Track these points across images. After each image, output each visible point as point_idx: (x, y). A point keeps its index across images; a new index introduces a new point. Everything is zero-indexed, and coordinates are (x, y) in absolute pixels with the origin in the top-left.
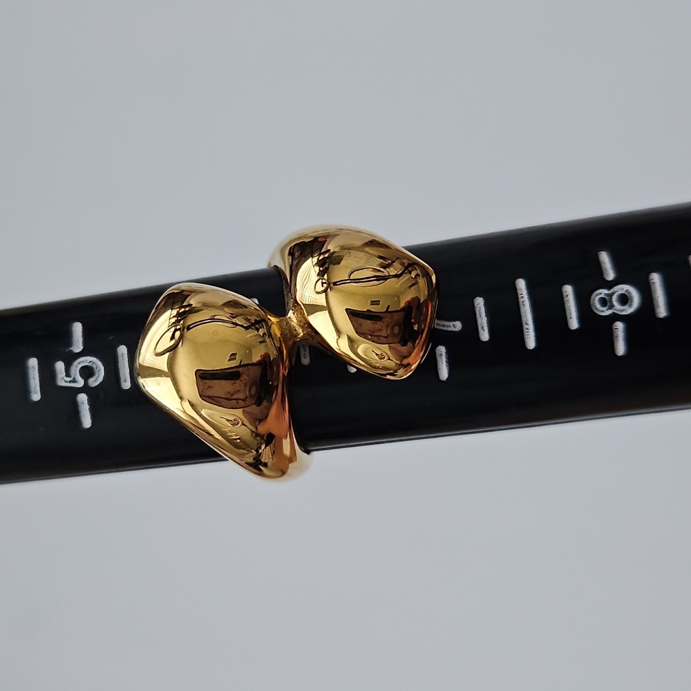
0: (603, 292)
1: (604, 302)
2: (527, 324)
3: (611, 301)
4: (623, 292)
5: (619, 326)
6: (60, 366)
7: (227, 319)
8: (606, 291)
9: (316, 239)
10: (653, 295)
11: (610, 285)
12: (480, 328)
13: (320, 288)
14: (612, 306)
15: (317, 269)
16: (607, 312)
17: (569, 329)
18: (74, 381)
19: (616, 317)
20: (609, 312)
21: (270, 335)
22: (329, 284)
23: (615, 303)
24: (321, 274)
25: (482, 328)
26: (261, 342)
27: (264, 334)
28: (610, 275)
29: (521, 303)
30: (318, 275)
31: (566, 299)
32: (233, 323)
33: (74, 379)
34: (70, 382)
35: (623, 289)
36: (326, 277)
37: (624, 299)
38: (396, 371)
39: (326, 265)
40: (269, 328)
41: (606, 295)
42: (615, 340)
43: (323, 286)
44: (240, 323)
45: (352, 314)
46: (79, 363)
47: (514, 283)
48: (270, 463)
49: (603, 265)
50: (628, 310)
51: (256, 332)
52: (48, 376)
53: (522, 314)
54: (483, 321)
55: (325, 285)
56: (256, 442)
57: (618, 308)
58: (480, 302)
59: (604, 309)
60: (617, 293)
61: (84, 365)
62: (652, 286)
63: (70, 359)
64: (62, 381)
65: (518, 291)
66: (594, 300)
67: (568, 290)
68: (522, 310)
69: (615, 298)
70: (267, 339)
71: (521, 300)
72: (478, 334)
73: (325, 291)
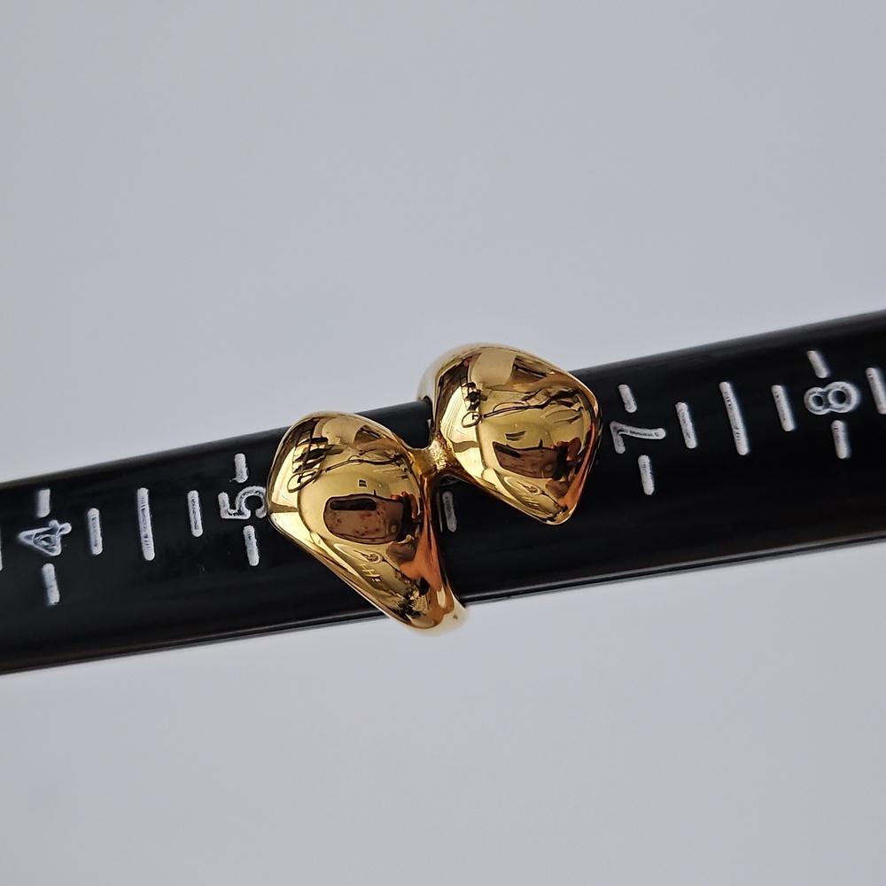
0: (818, 390)
1: (819, 401)
2: (737, 429)
3: (827, 401)
4: (839, 390)
5: (839, 426)
6: (224, 498)
8: (820, 390)
10: (873, 390)
11: (824, 383)
12: (685, 435)
14: (828, 405)
15: (468, 403)
16: (822, 411)
17: (784, 431)
18: (240, 513)
19: (834, 416)
20: (827, 411)
21: (412, 472)
22: (481, 416)
23: (831, 401)
24: (472, 408)
25: (688, 434)
27: (405, 469)
28: (823, 373)
29: (727, 406)
31: (777, 400)
33: (239, 510)
34: (234, 514)
35: (838, 387)
36: (477, 410)
37: (842, 397)
39: (478, 400)
40: (410, 466)
41: (821, 393)
42: (836, 441)
45: (498, 448)
46: (244, 494)
47: (718, 387)
49: (814, 364)
50: (847, 408)
52: (210, 508)
53: (731, 418)
54: (688, 426)
55: (476, 418)
56: (404, 587)
57: (836, 406)
58: (683, 408)
59: (820, 408)
60: (832, 392)
61: (250, 495)
62: (871, 382)
63: (234, 490)
64: (226, 513)
65: (724, 395)
66: (808, 399)
67: (779, 390)
68: (730, 415)
69: (830, 396)
71: (728, 404)
72: (684, 441)
73: (476, 424)
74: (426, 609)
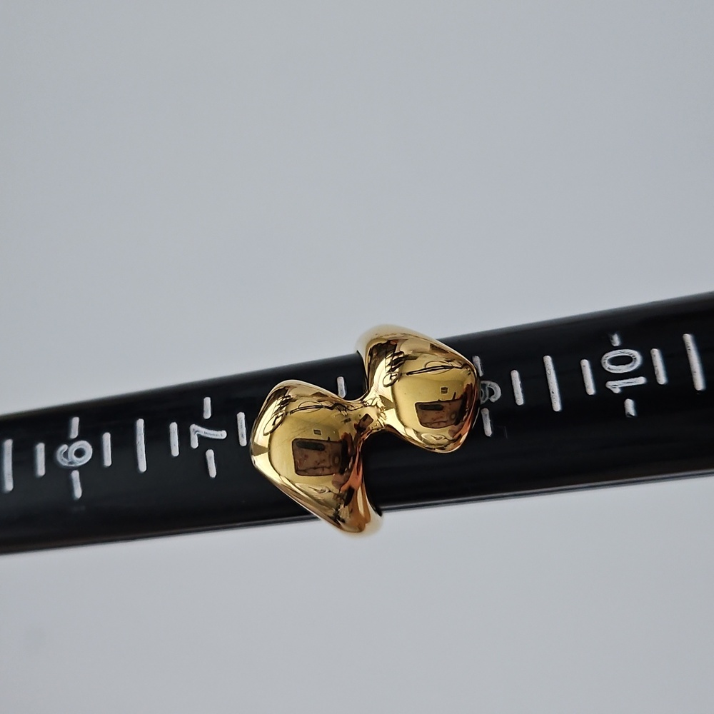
74: (348, 518)
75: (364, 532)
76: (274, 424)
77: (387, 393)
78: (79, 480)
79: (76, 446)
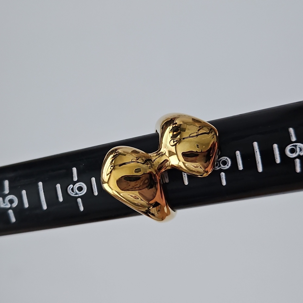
7: (135, 161)
9: (172, 119)
13: (172, 143)
26: (149, 169)
30: (172, 137)
32: (137, 162)
38: (203, 174)
43: (174, 143)
44: (140, 162)
48: (156, 214)
51: (147, 166)
70: (151, 168)
75: (164, 220)
76: (111, 169)
77: (173, 149)
78: (81, 203)
79: (77, 185)
